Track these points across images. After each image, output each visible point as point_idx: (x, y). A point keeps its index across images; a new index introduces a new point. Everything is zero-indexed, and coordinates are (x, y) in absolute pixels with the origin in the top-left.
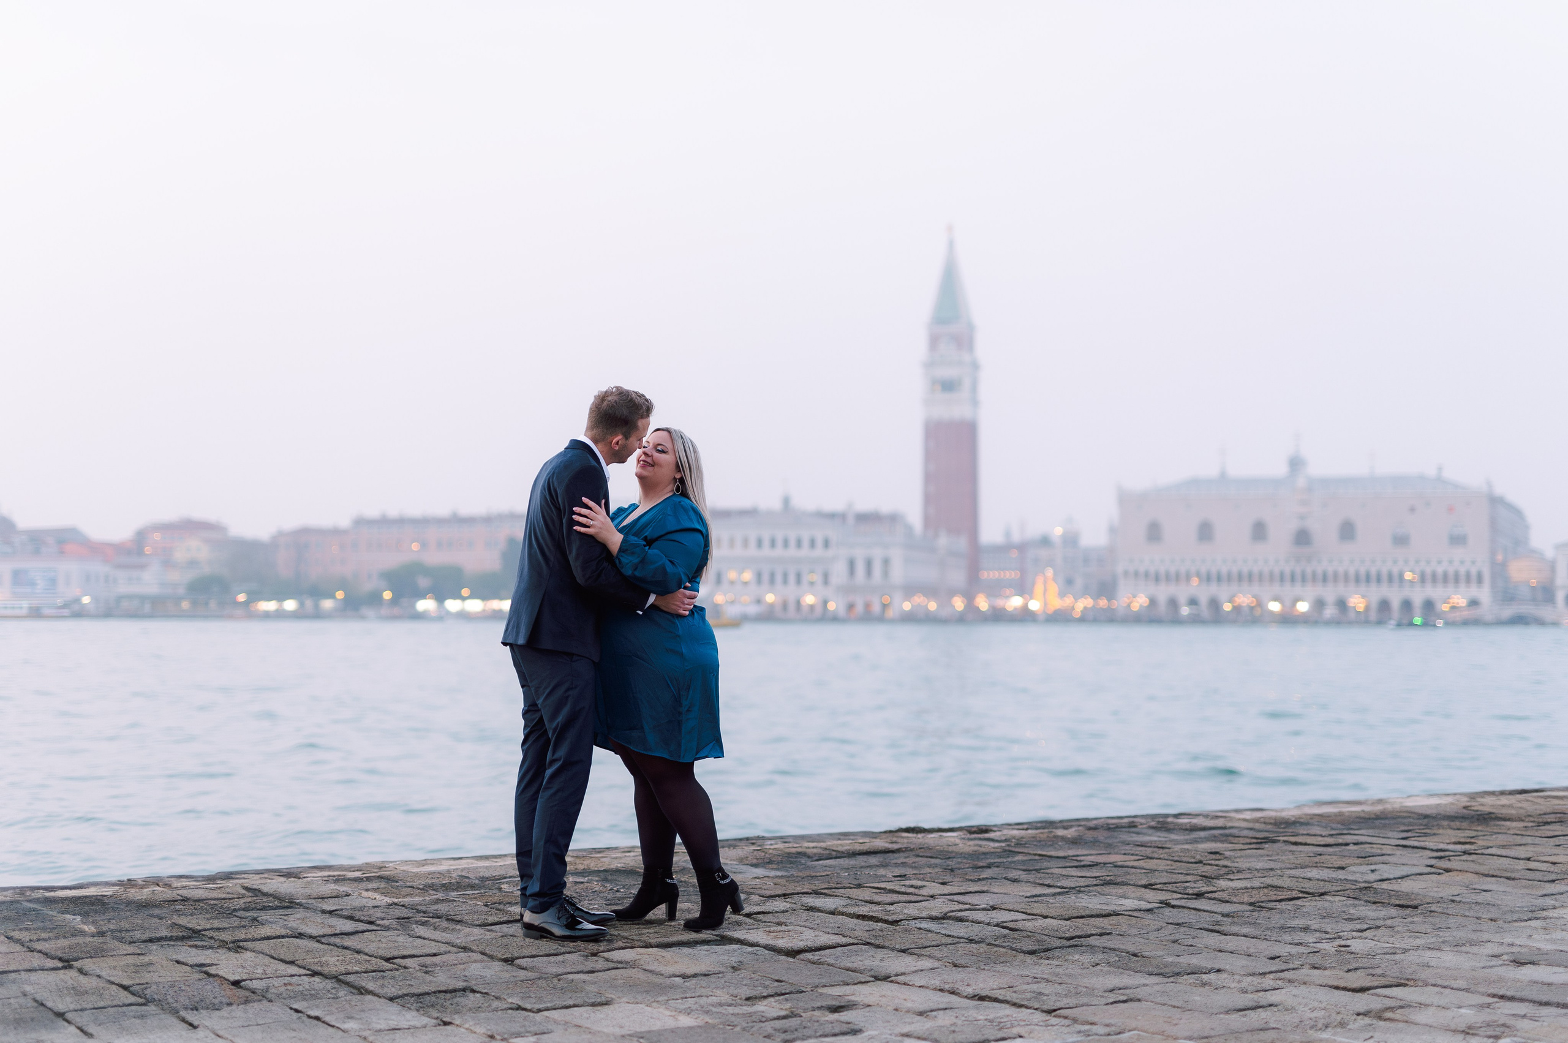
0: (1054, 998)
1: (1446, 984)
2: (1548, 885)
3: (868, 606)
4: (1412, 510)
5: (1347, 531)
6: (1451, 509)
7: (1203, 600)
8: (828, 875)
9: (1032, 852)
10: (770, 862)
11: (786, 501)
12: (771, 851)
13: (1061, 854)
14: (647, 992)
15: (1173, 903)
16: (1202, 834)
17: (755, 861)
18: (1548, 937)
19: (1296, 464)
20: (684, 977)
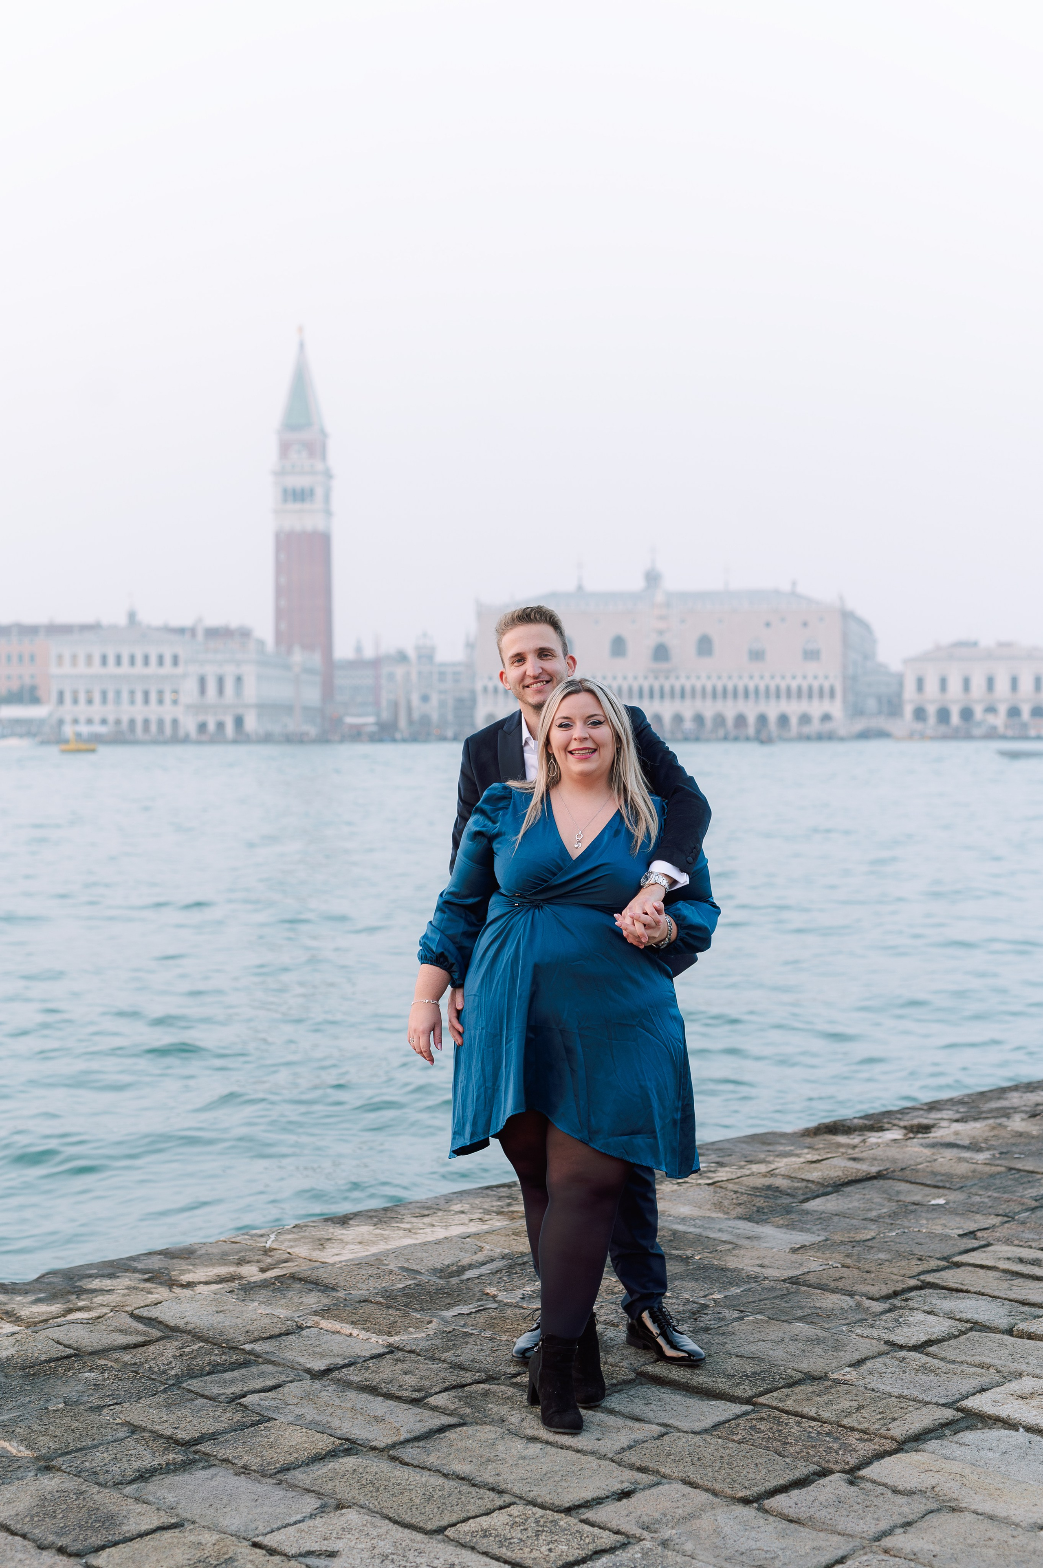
4: (768, 625)
6: (805, 623)
19: (652, 577)
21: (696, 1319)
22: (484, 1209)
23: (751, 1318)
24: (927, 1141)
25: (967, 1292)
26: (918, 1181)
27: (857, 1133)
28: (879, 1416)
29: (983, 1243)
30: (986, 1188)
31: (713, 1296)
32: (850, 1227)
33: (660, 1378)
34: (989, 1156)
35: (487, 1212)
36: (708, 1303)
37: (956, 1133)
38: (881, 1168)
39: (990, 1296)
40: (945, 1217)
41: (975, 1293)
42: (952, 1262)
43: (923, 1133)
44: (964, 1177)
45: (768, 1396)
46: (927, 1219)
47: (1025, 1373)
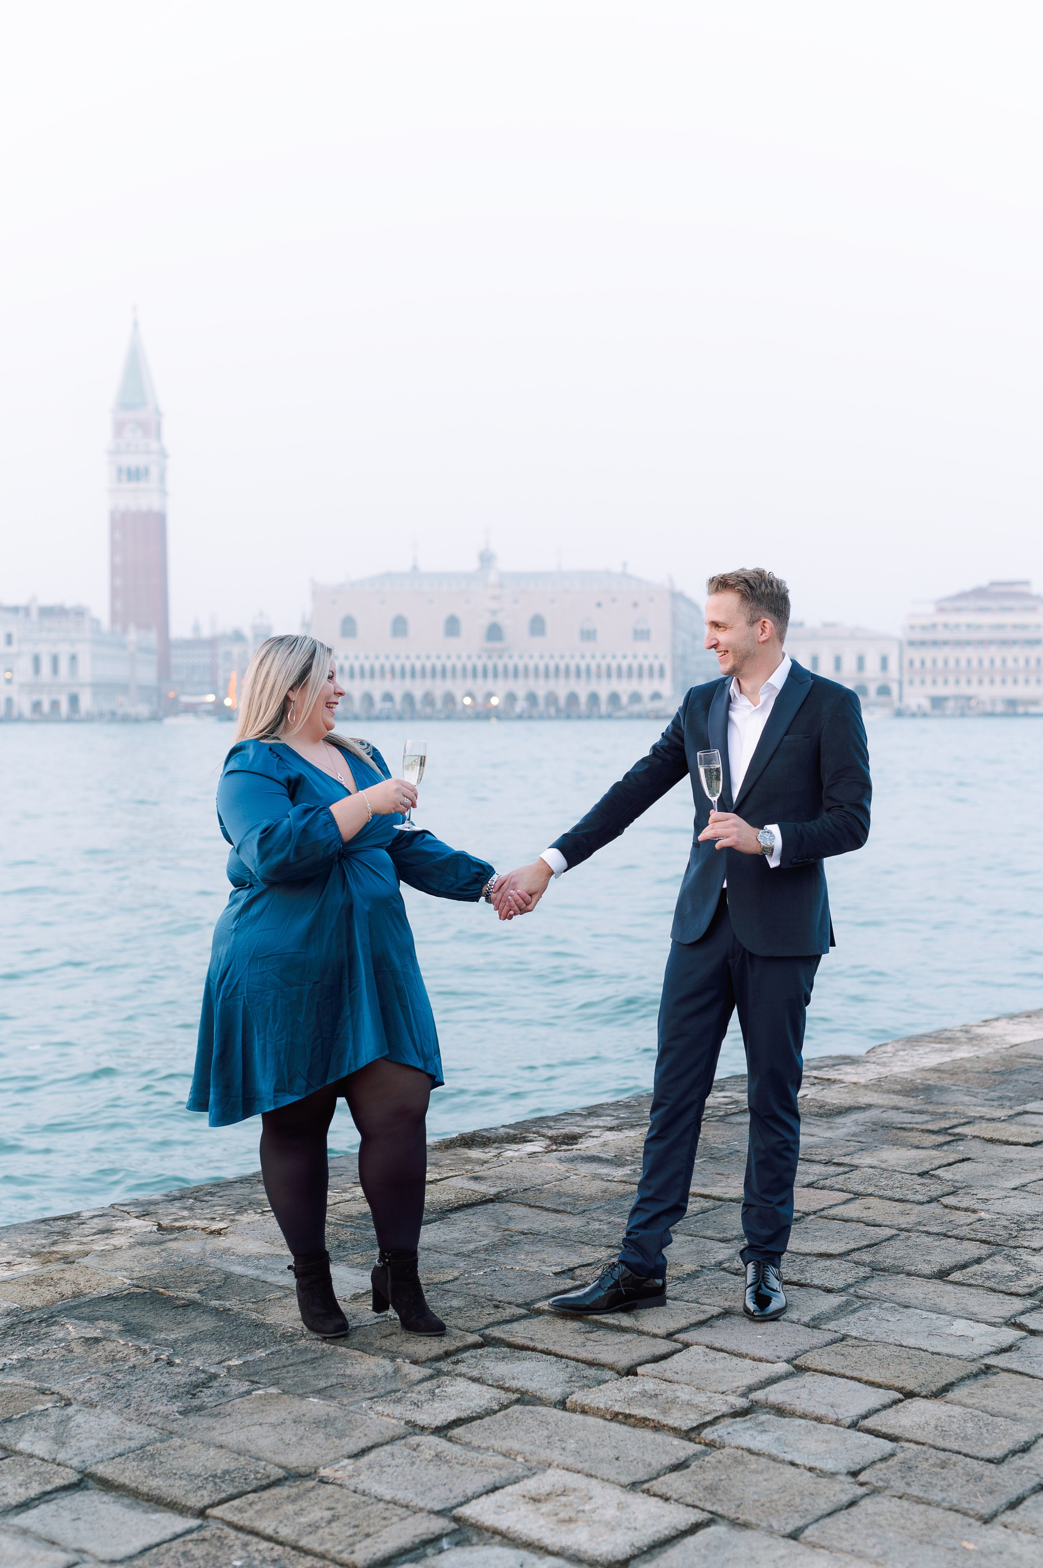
4: (599, 605)
5: (537, 626)
6: (635, 605)
7: (398, 696)
19: (486, 559)
21: (194, 1395)
22: (22, 1249)
23: (260, 1392)
24: (567, 1154)
25: (534, 1349)
26: (537, 1204)
27: (496, 1145)
28: (352, 1531)
29: (578, 1283)
30: (610, 1212)
31: (231, 1363)
32: (435, 1265)
33: (109, 1481)
34: (629, 1172)
35: (22, 1253)
36: (220, 1372)
37: (605, 1144)
38: (501, 1189)
39: (556, 1355)
40: (550, 1249)
41: (542, 1352)
42: (534, 1309)
43: (567, 1144)
44: (591, 1199)
45: (226, 1505)
46: (527, 1254)
47: (555, 1464)
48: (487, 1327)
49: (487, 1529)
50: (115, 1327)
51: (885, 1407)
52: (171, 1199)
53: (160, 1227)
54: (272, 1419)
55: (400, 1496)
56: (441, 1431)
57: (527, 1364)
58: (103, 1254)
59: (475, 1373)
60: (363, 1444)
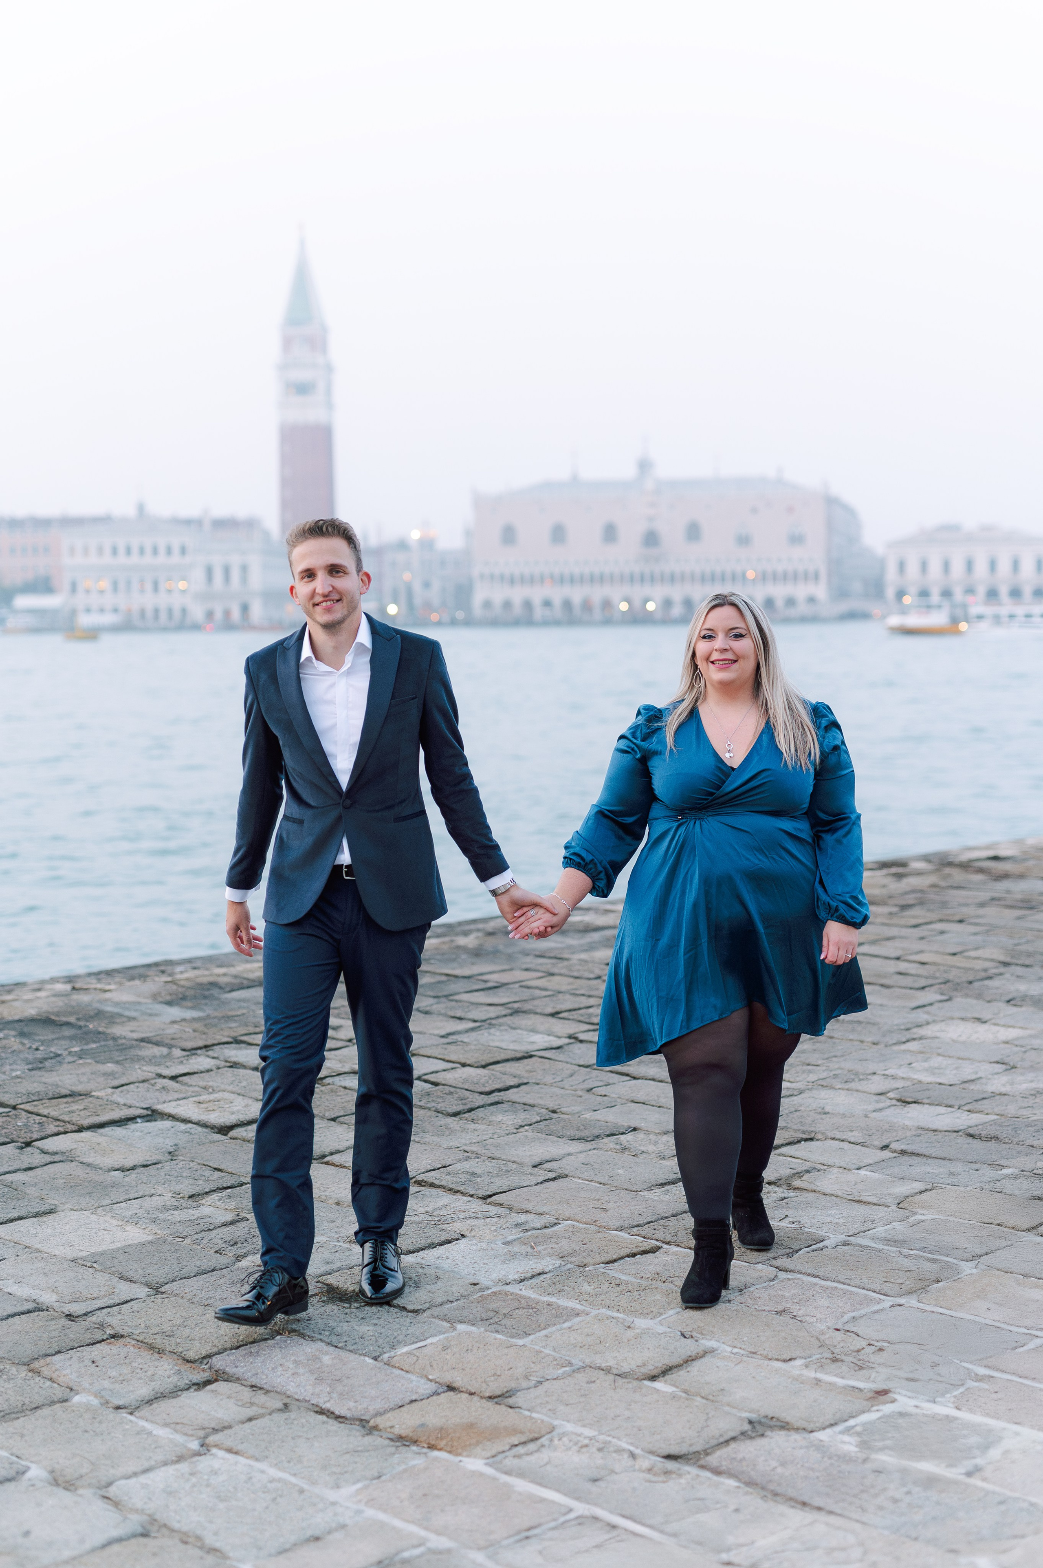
0: (486, 1179)
1: (844, 1137)
2: (920, 994)
3: (227, 613)
4: (754, 510)
5: (693, 532)
7: (557, 601)
8: (244, 1014)
9: (438, 971)
10: (184, 998)
11: (141, 508)
12: (182, 983)
13: (467, 972)
14: (90, 1194)
15: (582, 1037)
16: (596, 936)
17: (168, 998)
18: (926, 1065)
19: (644, 466)
20: (122, 1169)
48: (243, 1035)
49: (166, 1115)
50: (13, 1033)
51: (444, 1070)
52: (90, 975)
53: (74, 988)
54: (79, 1072)
55: (129, 1102)
56: (174, 1078)
57: (249, 1051)
58: (28, 1001)
59: (216, 1055)
60: (123, 1082)
